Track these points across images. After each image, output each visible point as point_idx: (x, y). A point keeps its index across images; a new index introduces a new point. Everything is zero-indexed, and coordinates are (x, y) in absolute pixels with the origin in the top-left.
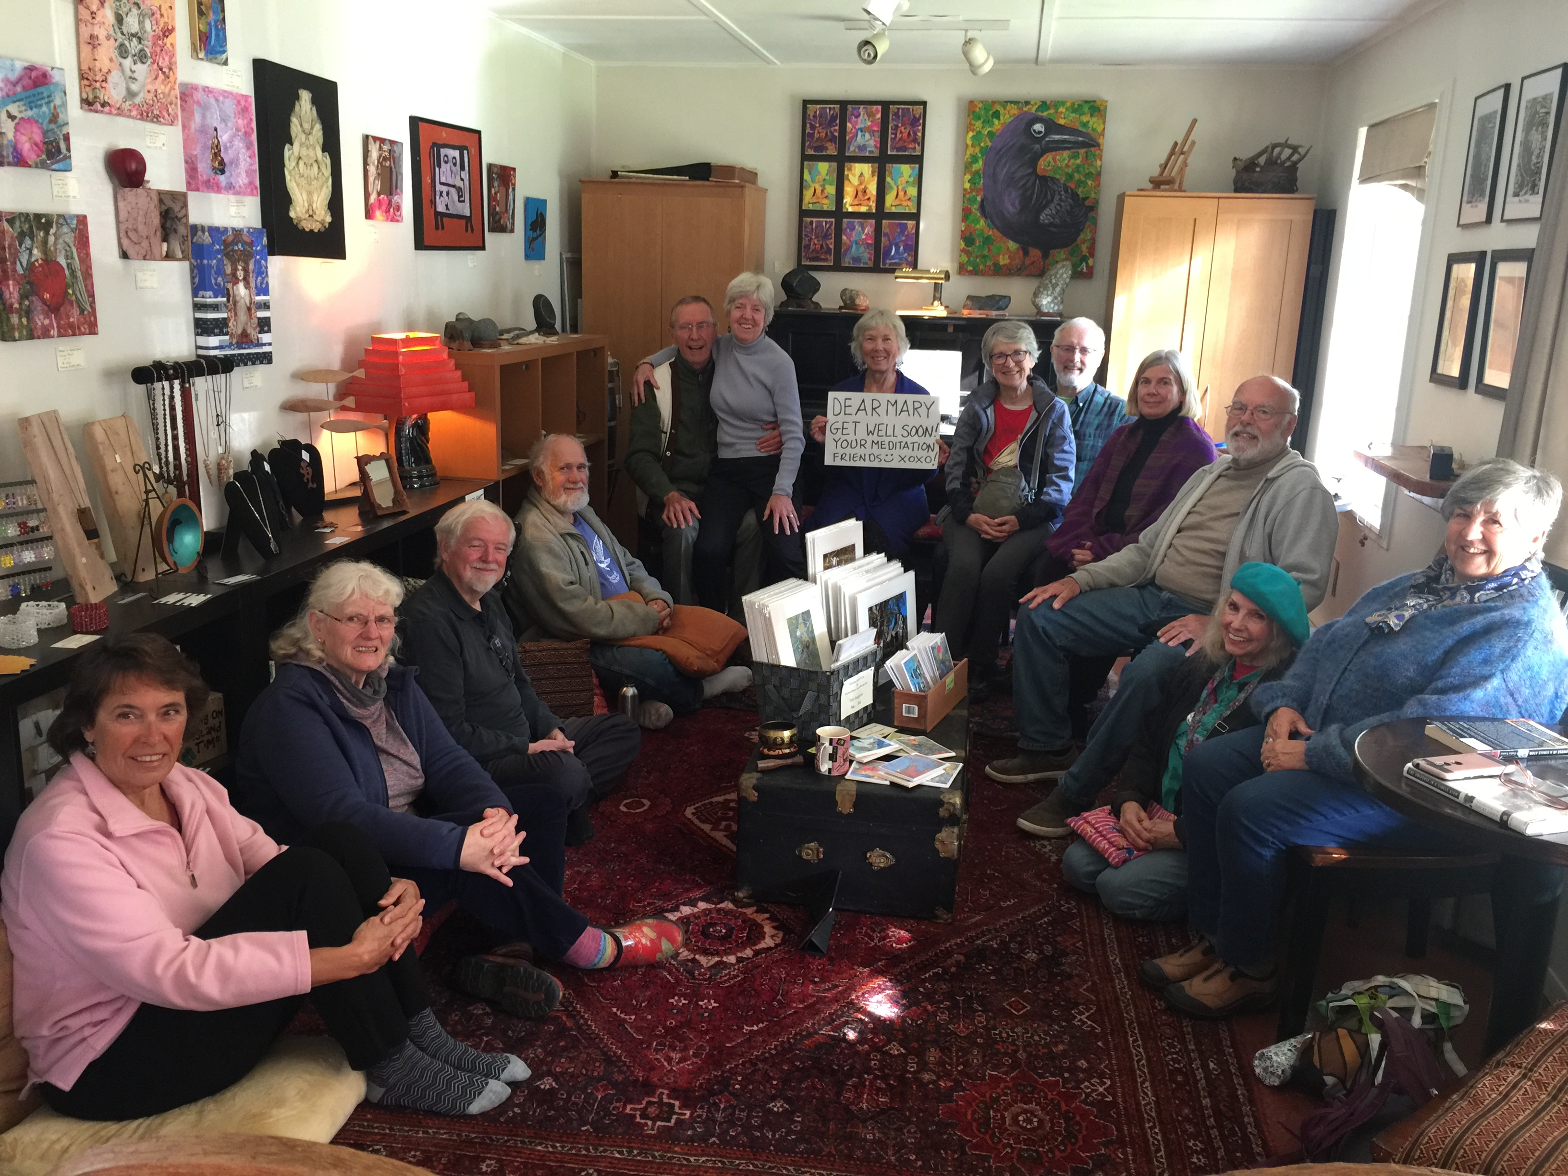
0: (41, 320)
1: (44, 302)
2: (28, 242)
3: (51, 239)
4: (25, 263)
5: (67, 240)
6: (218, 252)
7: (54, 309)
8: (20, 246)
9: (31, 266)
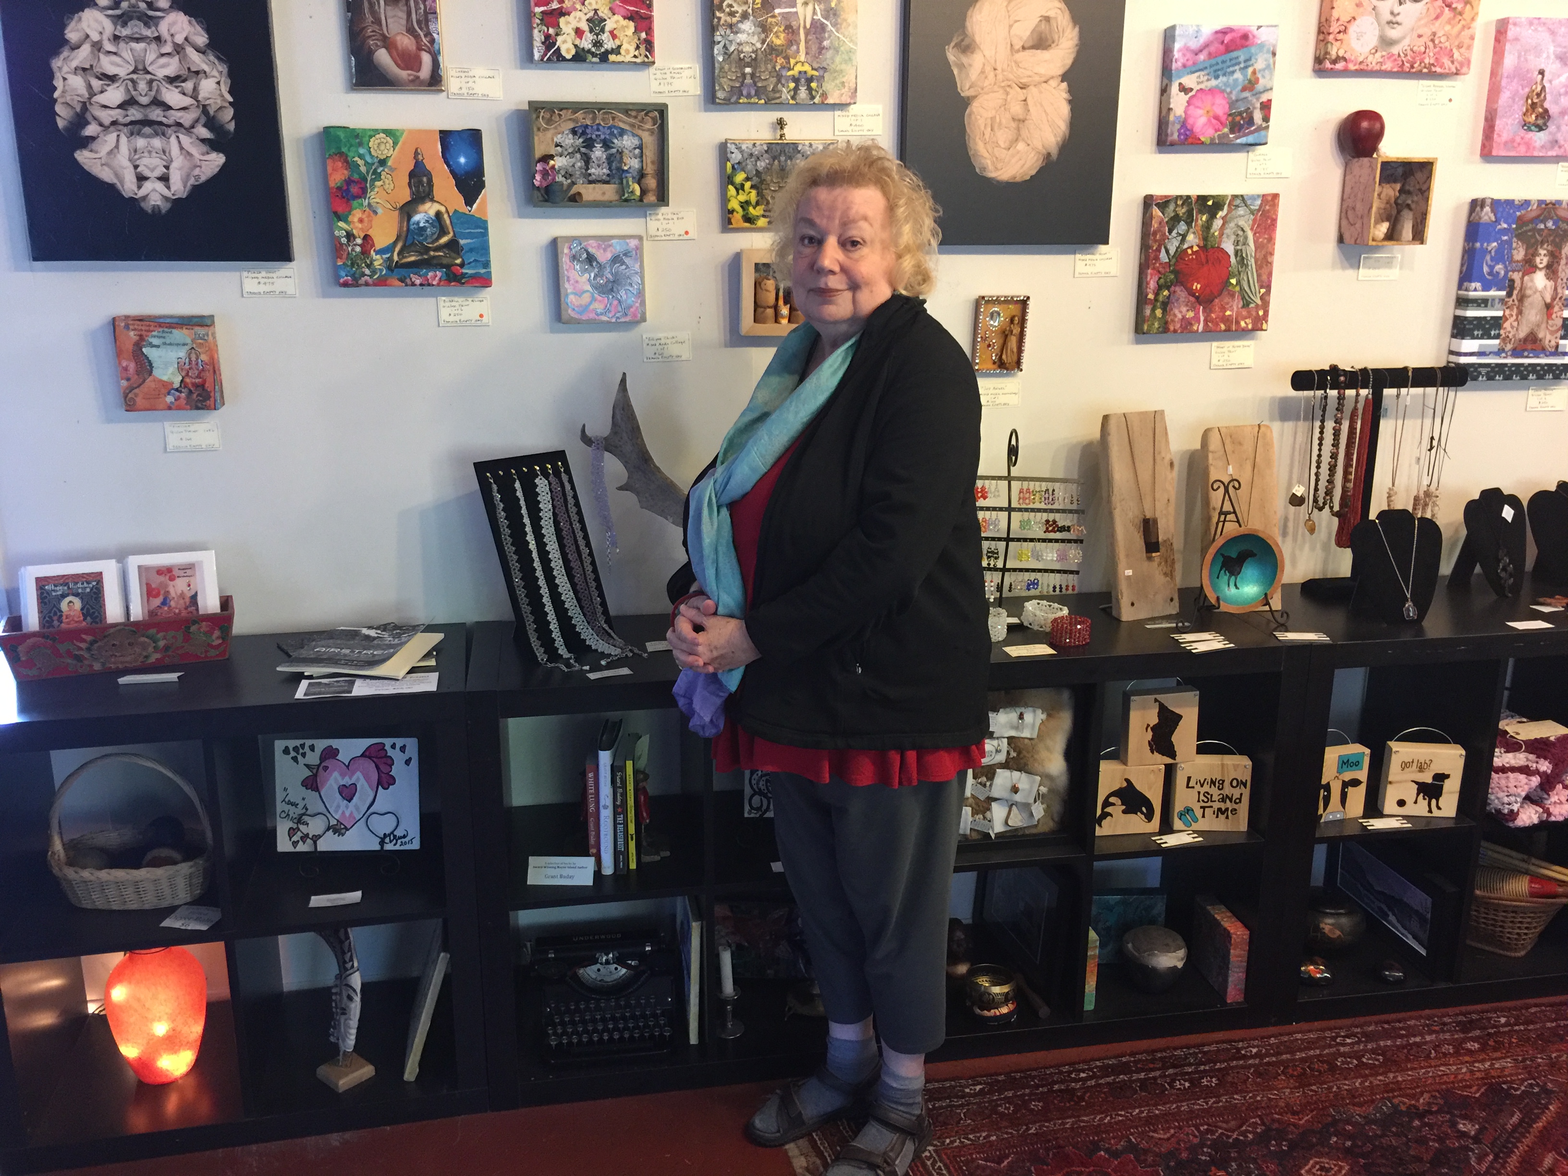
0: (1181, 311)
1: (1191, 293)
2: (1182, 227)
3: (1217, 223)
4: (1172, 251)
5: (1242, 223)
6: (1504, 232)
7: (1204, 300)
8: (1170, 232)
9: (1181, 254)
